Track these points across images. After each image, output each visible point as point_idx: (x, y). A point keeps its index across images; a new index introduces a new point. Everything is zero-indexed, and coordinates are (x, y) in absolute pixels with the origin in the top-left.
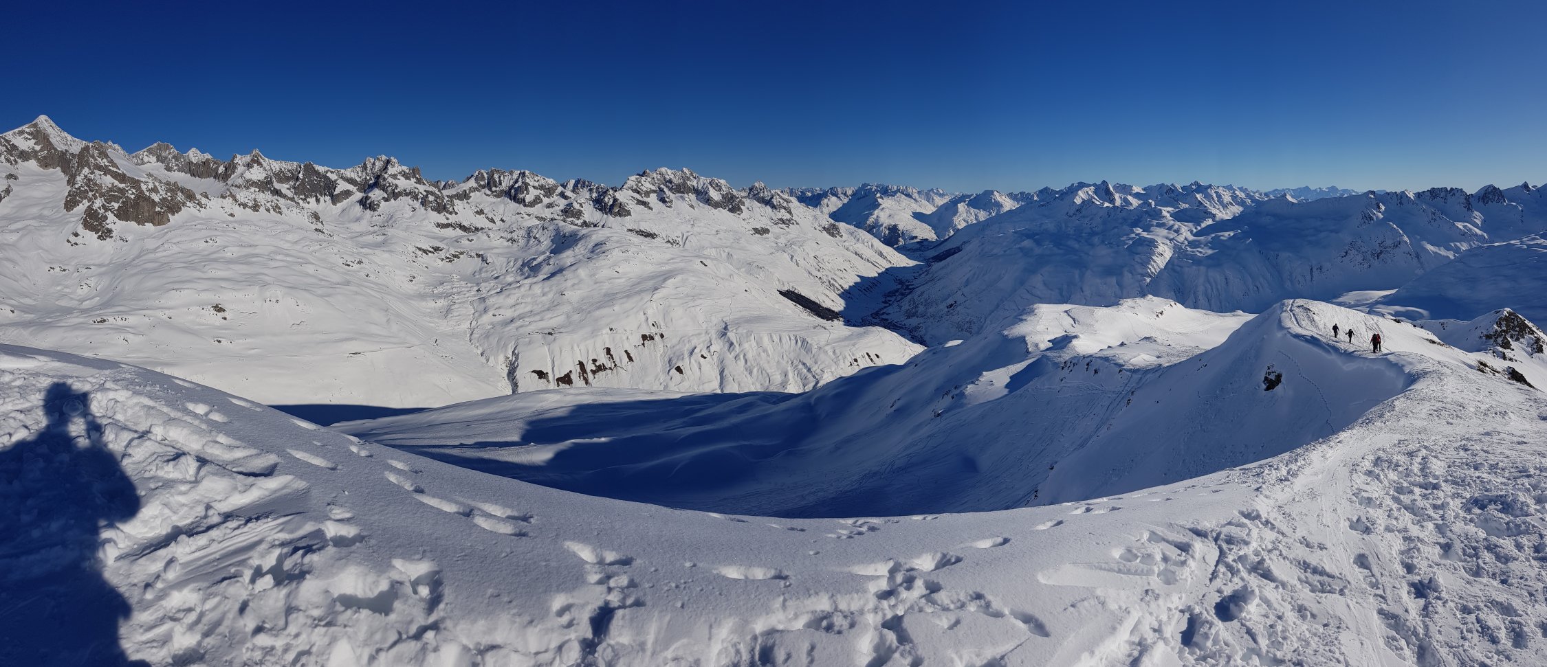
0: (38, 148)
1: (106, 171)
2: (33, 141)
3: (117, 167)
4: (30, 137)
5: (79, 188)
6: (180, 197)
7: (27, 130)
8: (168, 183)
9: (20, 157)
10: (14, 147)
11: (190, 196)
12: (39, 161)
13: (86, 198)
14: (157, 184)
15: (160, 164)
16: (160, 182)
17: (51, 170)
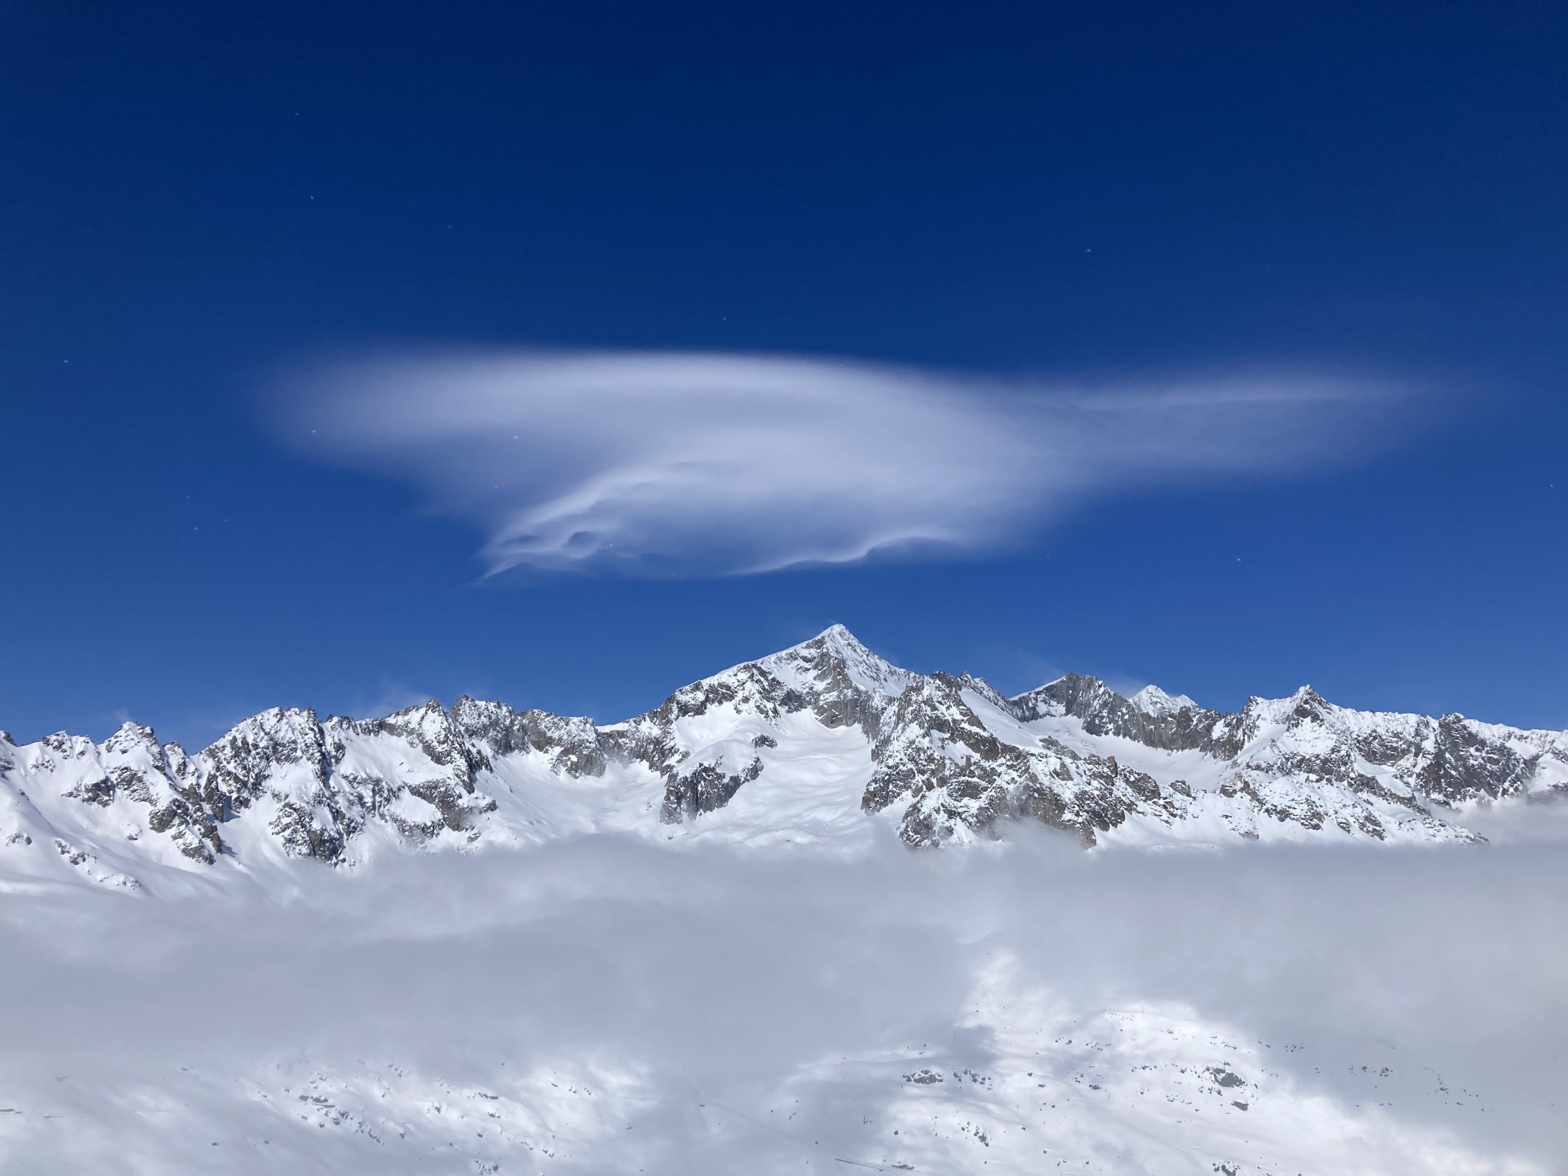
0: (820, 686)
1: (956, 733)
2: (813, 673)
3: (980, 725)
4: (807, 665)
5: (897, 766)
6: (1121, 789)
7: (805, 653)
8: (1094, 760)
9: (784, 702)
10: (775, 683)
11: (1146, 788)
12: (820, 710)
13: (907, 787)
14: (1068, 761)
15: (1071, 718)
16: (1075, 757)
17: (843, 728)
